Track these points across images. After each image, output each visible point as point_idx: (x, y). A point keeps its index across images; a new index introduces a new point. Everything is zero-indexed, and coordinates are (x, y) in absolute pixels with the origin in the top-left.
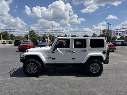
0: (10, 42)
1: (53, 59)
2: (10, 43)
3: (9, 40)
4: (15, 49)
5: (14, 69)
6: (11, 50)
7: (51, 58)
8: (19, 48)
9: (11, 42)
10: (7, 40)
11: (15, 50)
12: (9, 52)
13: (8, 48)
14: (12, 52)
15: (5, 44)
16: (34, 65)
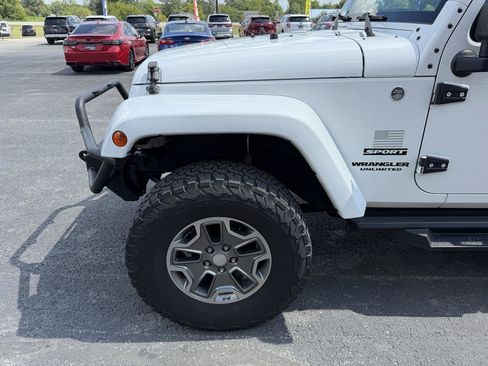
0: (25, 27)
1: (426, 171)
2: (27, 32)
3: (20, 19)
4: (53, 61)
5: (50, 220)
6: (34, 66)
7: (411, 158)
8: (68, 56)
9: (30, 27)
10: (12, 19)
11: (52, 65)
12: (22, 75)
13: (18, 58)
14: (38, 75)
15: (6, 39)
16: (244, 231)
